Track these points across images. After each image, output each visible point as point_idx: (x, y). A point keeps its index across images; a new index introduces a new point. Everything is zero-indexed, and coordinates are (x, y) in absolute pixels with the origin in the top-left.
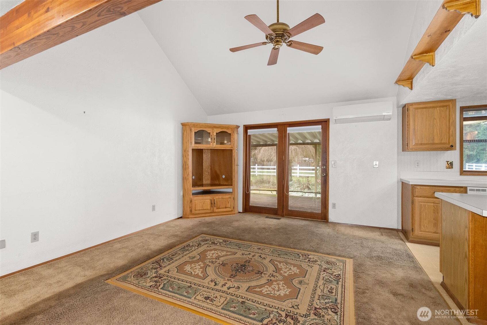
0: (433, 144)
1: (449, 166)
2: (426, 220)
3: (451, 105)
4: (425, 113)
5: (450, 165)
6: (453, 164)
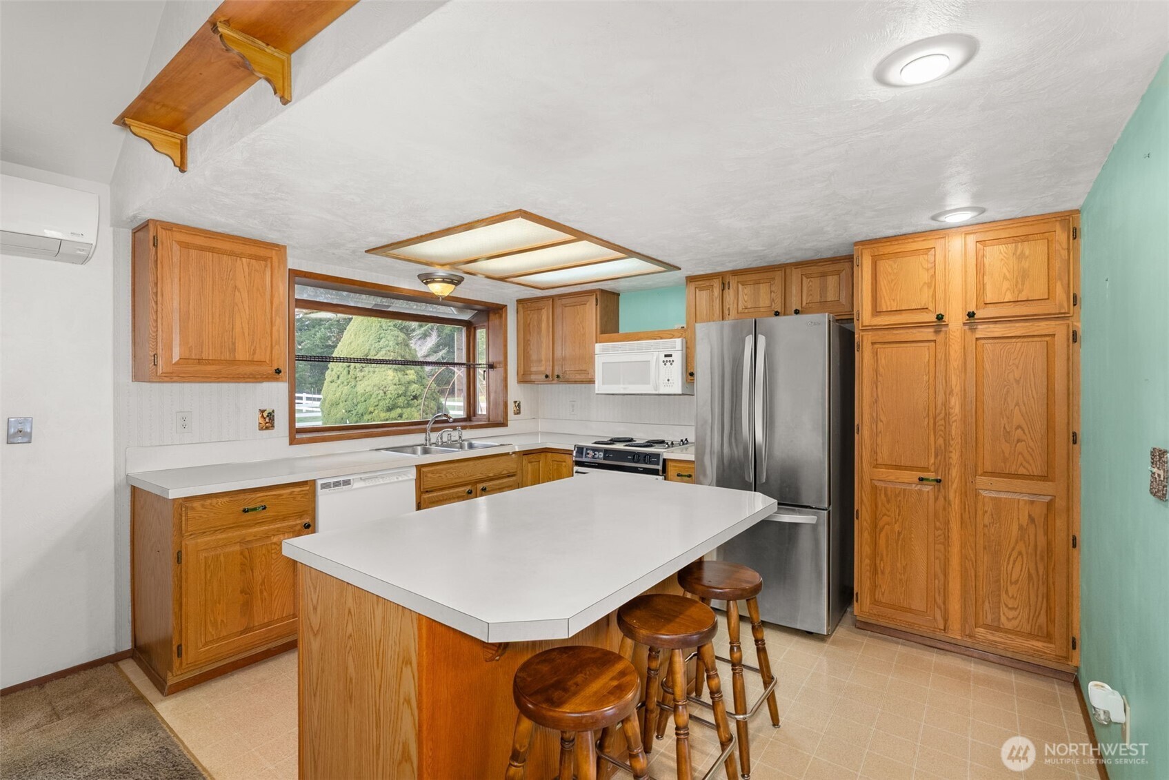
0: (234, 362)
1: (267, 423)
2: (220, 604)
3: (275, 259)
4: (211, 267)
5: (267, 420)
6: (273, 416)
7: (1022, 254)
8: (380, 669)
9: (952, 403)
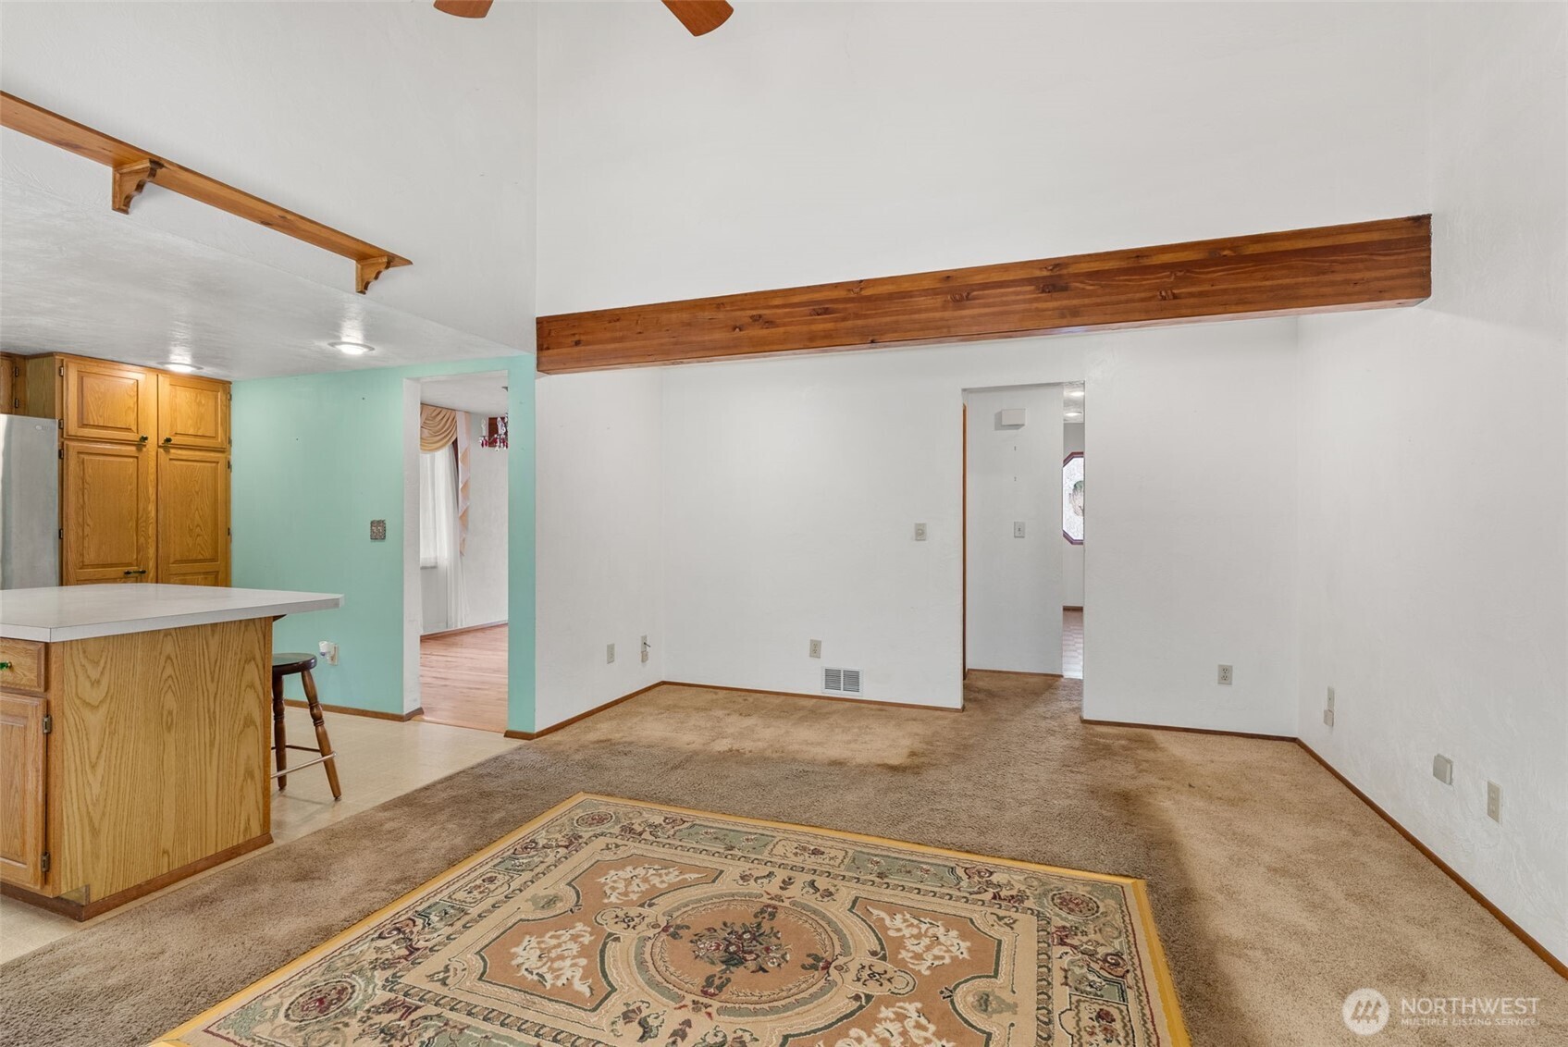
7: (200, 402)
8: (215, 684)
9: (150, 508)
